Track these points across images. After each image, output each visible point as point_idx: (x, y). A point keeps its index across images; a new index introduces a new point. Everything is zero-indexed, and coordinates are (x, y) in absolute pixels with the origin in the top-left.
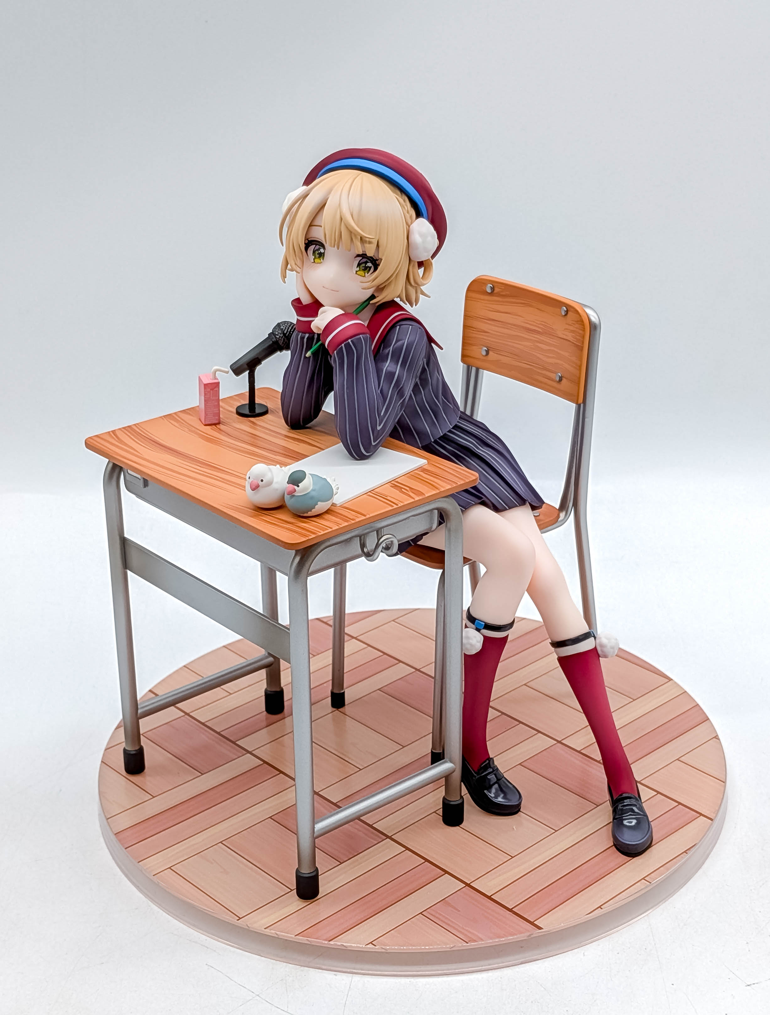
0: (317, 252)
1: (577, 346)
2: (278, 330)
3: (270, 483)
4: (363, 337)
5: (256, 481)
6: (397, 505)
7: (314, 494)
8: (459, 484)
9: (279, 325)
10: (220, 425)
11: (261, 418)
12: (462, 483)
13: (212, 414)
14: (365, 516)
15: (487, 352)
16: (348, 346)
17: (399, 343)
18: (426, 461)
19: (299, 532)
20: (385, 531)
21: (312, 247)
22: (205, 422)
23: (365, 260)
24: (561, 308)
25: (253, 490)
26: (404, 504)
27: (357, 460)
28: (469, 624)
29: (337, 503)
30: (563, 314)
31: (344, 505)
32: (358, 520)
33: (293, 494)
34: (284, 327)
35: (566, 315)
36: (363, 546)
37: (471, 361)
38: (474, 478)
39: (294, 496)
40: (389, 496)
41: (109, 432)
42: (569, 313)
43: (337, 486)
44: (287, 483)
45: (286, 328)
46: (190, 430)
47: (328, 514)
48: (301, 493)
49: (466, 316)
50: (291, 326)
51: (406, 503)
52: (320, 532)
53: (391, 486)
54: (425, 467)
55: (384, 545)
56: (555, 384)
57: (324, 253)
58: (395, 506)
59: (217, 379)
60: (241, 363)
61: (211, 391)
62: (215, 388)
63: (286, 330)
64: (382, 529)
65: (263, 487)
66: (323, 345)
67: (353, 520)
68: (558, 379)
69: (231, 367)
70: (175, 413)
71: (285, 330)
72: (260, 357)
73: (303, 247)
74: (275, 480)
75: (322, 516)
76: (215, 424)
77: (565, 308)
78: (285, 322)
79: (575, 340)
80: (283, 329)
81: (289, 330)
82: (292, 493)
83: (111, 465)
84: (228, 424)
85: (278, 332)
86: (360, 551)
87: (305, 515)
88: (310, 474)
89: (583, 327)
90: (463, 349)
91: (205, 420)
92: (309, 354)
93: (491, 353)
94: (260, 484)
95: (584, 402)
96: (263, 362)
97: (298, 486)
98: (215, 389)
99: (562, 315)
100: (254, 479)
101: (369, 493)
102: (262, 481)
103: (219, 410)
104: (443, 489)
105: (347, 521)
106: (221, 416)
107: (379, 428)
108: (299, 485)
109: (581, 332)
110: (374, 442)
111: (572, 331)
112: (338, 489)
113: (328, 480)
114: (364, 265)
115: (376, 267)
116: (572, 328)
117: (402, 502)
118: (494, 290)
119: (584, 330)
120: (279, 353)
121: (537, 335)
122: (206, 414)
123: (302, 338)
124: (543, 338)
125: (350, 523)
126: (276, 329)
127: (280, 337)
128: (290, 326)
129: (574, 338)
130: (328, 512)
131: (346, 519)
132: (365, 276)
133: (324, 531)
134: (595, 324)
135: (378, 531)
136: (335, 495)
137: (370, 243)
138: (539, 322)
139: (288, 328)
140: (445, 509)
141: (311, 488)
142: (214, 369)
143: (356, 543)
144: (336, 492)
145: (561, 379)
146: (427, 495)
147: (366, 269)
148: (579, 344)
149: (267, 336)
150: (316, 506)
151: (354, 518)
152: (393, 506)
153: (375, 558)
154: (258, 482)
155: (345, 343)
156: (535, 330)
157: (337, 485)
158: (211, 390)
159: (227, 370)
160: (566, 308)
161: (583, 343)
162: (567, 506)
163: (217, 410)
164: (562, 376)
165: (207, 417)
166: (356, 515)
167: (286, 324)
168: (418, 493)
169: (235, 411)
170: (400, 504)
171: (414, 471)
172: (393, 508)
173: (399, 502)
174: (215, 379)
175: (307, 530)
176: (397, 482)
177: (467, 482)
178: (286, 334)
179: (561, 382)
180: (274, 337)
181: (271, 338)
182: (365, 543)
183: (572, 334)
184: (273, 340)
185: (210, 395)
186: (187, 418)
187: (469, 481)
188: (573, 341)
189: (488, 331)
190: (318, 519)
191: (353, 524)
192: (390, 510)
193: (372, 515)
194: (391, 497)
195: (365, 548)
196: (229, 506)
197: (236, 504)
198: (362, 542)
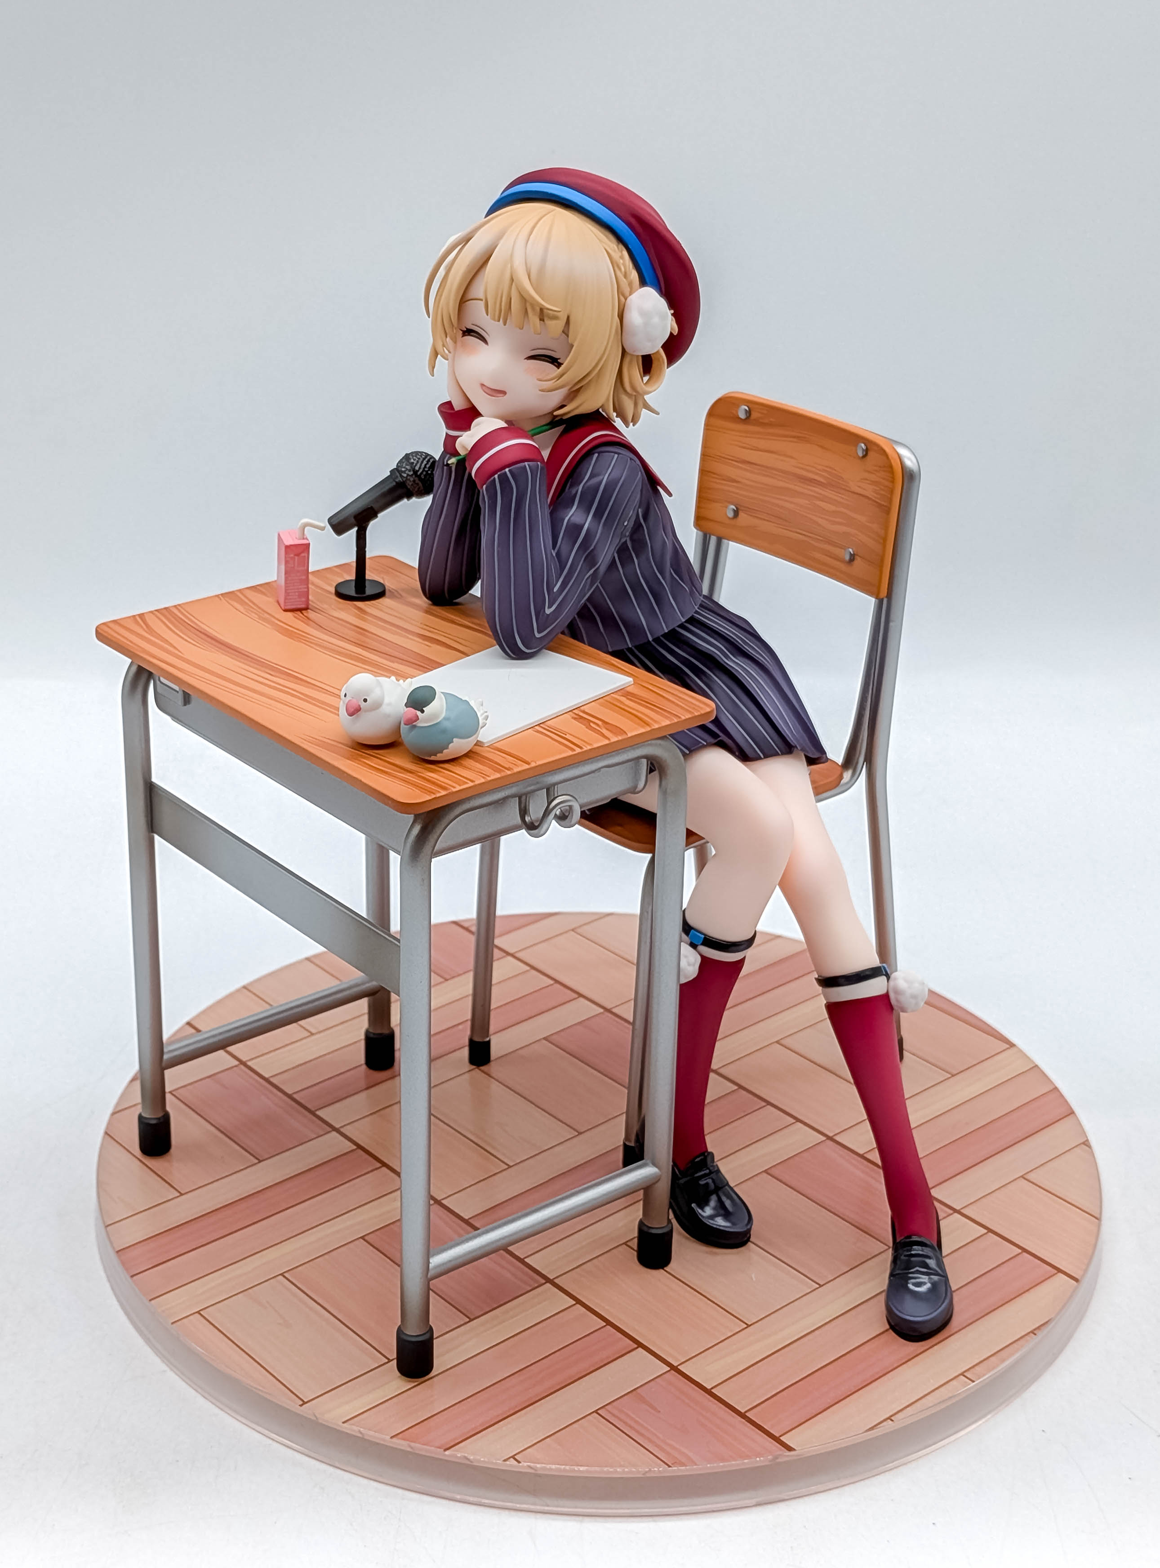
1: (880, 506)
2: (406, 465)
3: (377, 705)
5: (354, 700)
6: (581, 748)
7: (447, 724)
8: (683, 718)
9: (407, 457)
10: (309, 610)
11: (374, 602)
12: (687, 717)
13: (297, 594)
14: (528, 763)
15: (737, 513)
18: (632, 679)
19: (420, 786)
20: (559, 789)
22: (285, 605)
24: (856, 445)
25: (351, 714)
26: (593, 747)
29: (485, 741)
30: (860, 454)
31: (497, 745)
32: (516, 770)
33: (414, 724)
34: (414, 460)
35: (864, 456)
36: (524, 812)
37: (710, 526)
39: (415, 726)
40: (569, 734)
41: (134, 616)
42: (871, 454)
43: (486, 714)
44: (405, 705)
45: (418, 462)
46: (260, 618)
47: (469, 758)
48: (426, 723)
49: (705, 456)
50: (426, 460)
51: (596, 745)
52: (454, 787)
53: (575, 719)
54: (630, 689)
55: (558, 812)
56: (843, 567)
58: (578, 750)
59: (307, 539)
60: (347, 515)
61: (296, 557)
62: (303, 552)
63: (419, 464)
64: (556, 787)
65: (366, 711)
67: (508, 769)
68: (847, 558)
69: (330, 520)
70: (240, 591)
71: (416, 464)
72: (376, 506)
75: (460, 761)
76: (300, 610)
77: (863, 445)
78: (417, 453)
79: (879, 497)
80: (413, 463)
81: (423, 465)
82: (411, 722)
83: (134, 669)
84: (323, 610)
85: (404, 468)
86: (518, 820)
87: (433, 758)
88: (442, 693)
89: (891, 476)
90: (699, 507)
91: (285, 602)
93: (742, 515)
94: (361, 707)
95: (889, 596)
96: (380, 515)
97: (423, 712)
98: (303, 555)
99: (859, 456)
100: (353, 698)
101: (537, 728)
102: (365, 700)
103: (308, 588)
104: (656, 726)
105: (499, 771)
106: (310, 597)
108: (424, 709)
109: (887, 483)
111: (874, 483)
112: (487, 718)
113: (472, 703)
116: (873, 477)
117: (589, 744)
118: (750, 414)
119: (893, 481)
120: (405, 500)
121: (817, 487)
122: (287, 594)
124: (828, 493)
125: (503, 774)
126: (403, 463)
127: (408, 475)
128: (424, 459)
129: (877, 494)
130: (469, 754)
131: (496, 766)
133: (460, 785)
134: (913, 471)
135: (549, 789)
136: (481, 728)
138: (820, 467)
139: (422, 462)
140: (657, 757)
141: (443, 715)
142: (302, 524)
143: (513, 809)
144: (484, 723)
145: (852, 558)
146: (630, 735)
148: (886, 504)
149: (389, 474)
150: (451, 745)
151: (511, 766)
152: (573, 750)
153: (542, 832)
154: (360, 703)
156: (815, 480)
157: (486, 712)
158: (295, 555)
159: (322, 525)
160: (865, 445)
161: (890, 500)
162: (855, 762)
163: (305, 588)
164: (855, 553)
165: (288, 597)
166: (514, 762)
167: (419, 457)
168: (616, 730)
169: (333, 590)
170: (587, 748)
171: (612, 695)
172: (575, 753)
173: (584, 744)
174: (304, 539)
175: (434, 783)
176: (584, 712)
177: (696, 717)
178: (418, 471)
179: (852, 563)
180: (399, 475)
181: (393, 477)
182: (527, 807)
183: (875, 488)
184: (397, 480)
185: (294, 564)
186: (257, 598)
187: (699, 715)
188: (876, 498)
189: (740, 479)
190: (454, 765)
191: (510, 775)
192: (570, 756)
193: (540, 762)
194: (571, 735)
195: (527, 816)
196: (312, 739)
197: (324, 737)
198: (523, 805)
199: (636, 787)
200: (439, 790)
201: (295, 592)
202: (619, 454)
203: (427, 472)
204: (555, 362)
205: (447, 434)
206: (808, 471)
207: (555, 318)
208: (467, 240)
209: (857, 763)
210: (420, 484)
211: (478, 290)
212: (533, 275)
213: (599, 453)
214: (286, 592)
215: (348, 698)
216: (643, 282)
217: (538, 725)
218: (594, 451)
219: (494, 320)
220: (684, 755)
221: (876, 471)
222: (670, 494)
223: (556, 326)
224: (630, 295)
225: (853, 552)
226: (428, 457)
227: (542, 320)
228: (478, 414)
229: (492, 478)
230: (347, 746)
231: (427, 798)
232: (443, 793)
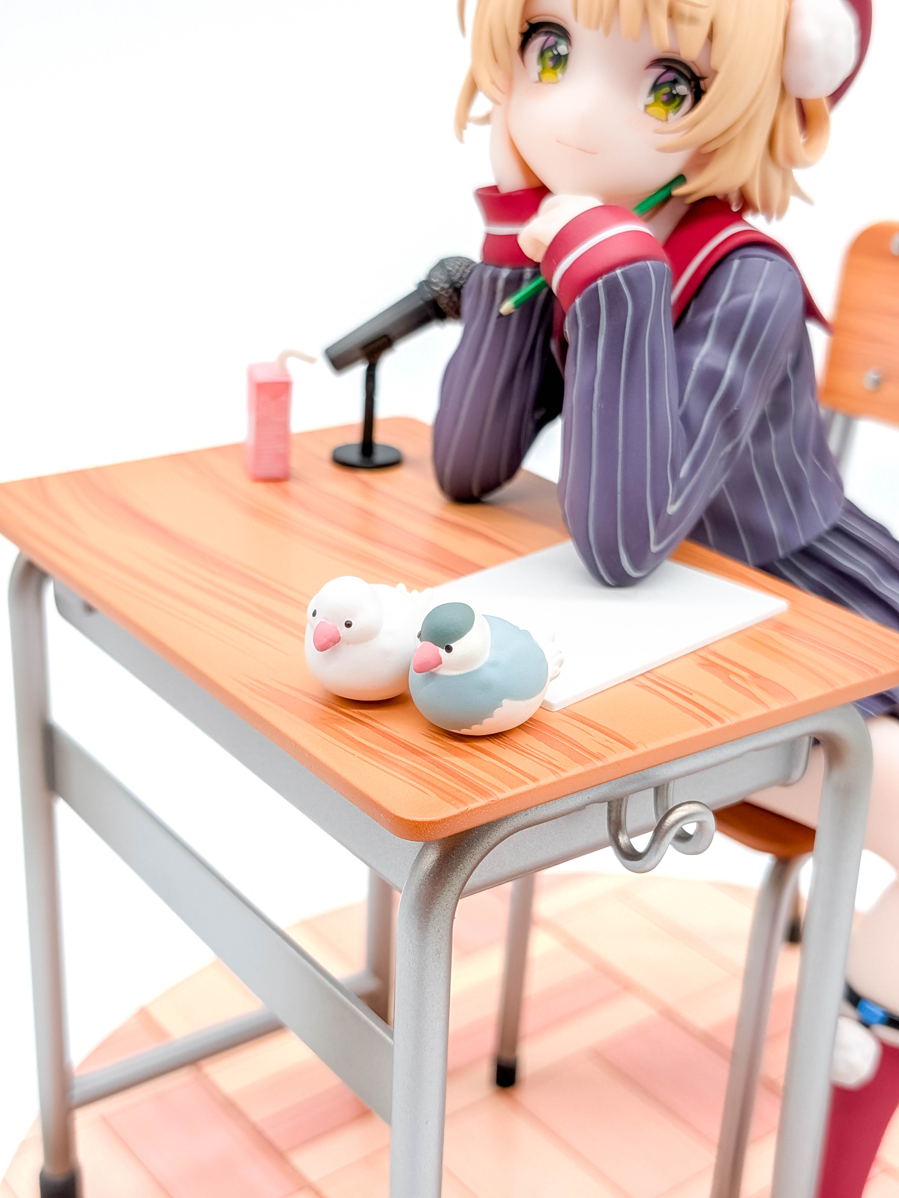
0: (549, 54)
2: (440, 274)
3: (368, 636)
4: (653, 267)
6: (719, 719)
9: (442, 264)
10: (288, 481)
11: (383, 472)
13: (272, 455)
14: (631, 747)
17: (739, 300)
18: (784, 603)
19: (441, 785)
20: (679, 788)
21: (537, 42)
22: (254, 472)
23: (671, 76)
25: (322, 648)
26: (740, 720)
27: (608, 585)
28: (848, 1009)
29: (554, 704)
31: (575, 711)
32: (612, 759)
34: (452, 267)
36: (616, 825)
37: (838, 401)
39: (433, 675)
40: (697, 693)
44: (419, 636)
45: (457, 268)
47: (527, 732)
51: (745, 716)
52: (501, 791)
53: (702, 666)
54: (784, 620)
57: (566, 56)
58: (717, 725)
59: (289, 374)
60: (350, 345)
61: (272, 401)
62: (281, 393)
63: (458, 273)
64: (669, 783)
66: (547, 285)
69: (326, 350)
71: (455, 272)
72: (393, 333)
73: (516, 40)
75: (510, 737)
76: (276, 480)
80: (450, 270)
83: (23, 563)
84: (309, 483)
85: (437, 277)
87: (464, 731)
91: (254, 467)
92: (507, 307)
93: (889, 386)
94: (341, 635)
96: (398, 348)
97: (449, 649)
98: (282, 398)
100: (326, 618)
101: (642, 680)
102: (348, 625)
103: (288, 448)
104: (842, 685)
105: (581, 761)
107: (672, 509)
110: (658, 541)
112: (561, 663)
114: (666, 90)
115: (698, 94)
117: (734, 714)
122: (258, 456)
123: (494, 280)
125: (589, 767)
126: (437, 273)
127: (442, 290)
128: (467, 265)
130: (528, 726)
131: (576, 751)
132: (667, 120)
133: (512, 788)
135: (662, 789)
136: (552, 679)
137: (693, 20)
139: (464, 269)
140: (831, 733)
141: (486, 657)
142: (282, 351)
143: (599, 820)
146: (801, 699)
147: (674, 100)
149: (414, 288)
150: (497, 712)
151: (603, 751)
152: (709, 724)
153: (649, 866)
154: (339, 629)
155: (605, 277)
158: (271, 398)
159: (313, 354)
163: (284, 450)
165: (260, 460)
166: (606, 743)
167: (458, 263)
168: (776, 689)
169: (328, 456)
170: (731, 721)
171: (756, 627)
172: (710, 729)
173: (725, 712)
174: (284, 374)
175: (464, 781)
176: (715, 654)
178: (457, 281)
180: (429, 291)
181: (421, 290)
182: (623, 818)
184: (426, 295)
185: (269, 409)
190: (499, 745)
191: (603, 768)
192: (704, 735)
193: (652, 746)
194: (701, 695)
195: (620, 832)
196: (261, 686)
197: (280, 683)
198: (614, 815)
199: (788, 776)
200: (474, 796)
201: (269, 453)
214: (256, 454)
217: (642, 675)
230: (316, 701)
231: (451, 811)
232: (482, 802)
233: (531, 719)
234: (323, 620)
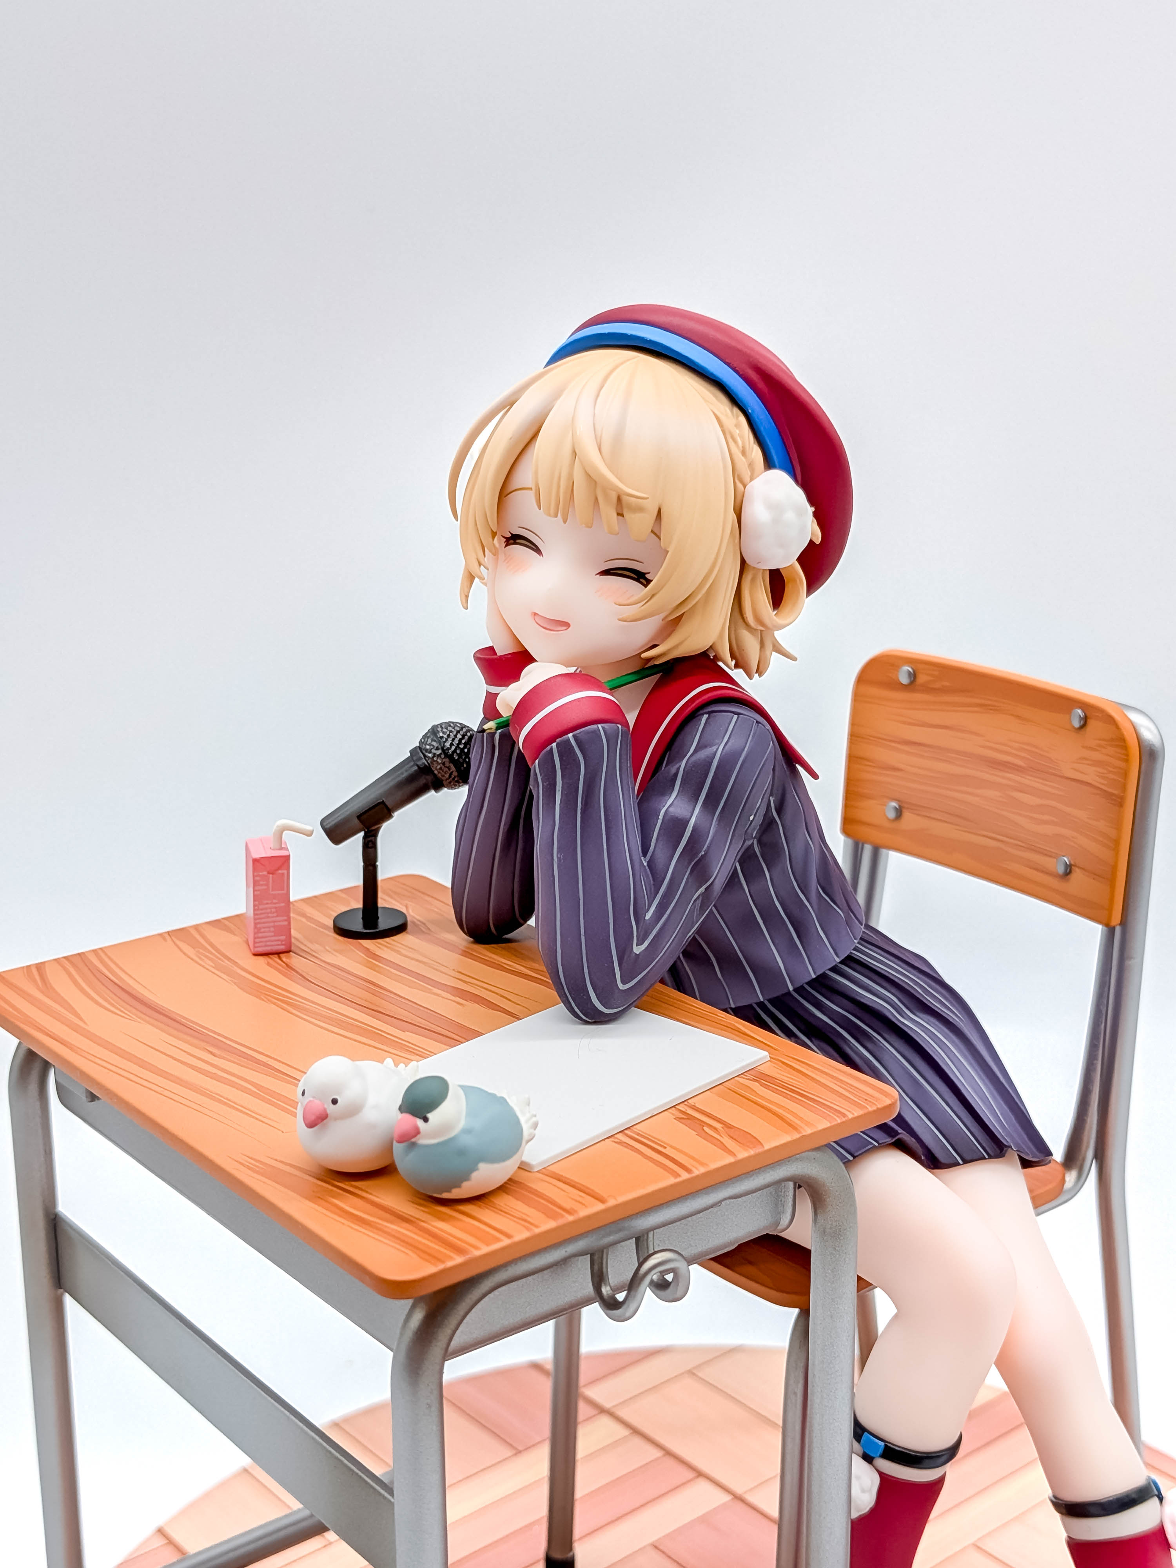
1: (1108, 795)
2: (432, 740)
3: (354, 1111)
5: (317, 1102)
6: (688, 1170)
7: (468, 1141)
8: (850, 1116)
9: (434, 731)
10: (291, 953)
11: (387, 940)
12: (856, 1115)
13: (273, 929)
14: (602, 1201)
15: (899, 812)
16: (566, 751)
18: (766, 1053)
19: (420, 1246)
20: (655, 1241)
22: (255, 947)
24: (1069, 711)
25: (311, 1125)
26: (708, 1169)
29: (533, 1163)
30: (1076, 724)
31: (554, 1169)
32: (583, 1213)
33: (413, 1140)
34: (444, 733)
35: (1083, 726)
36: (599, 1278)
37: (863, 831)
38: (888, 1102)
39: (414, 1145)
40: (671, 1146)
42: (1092, 724)
43: (534, 1119)
44: (400, 1109)
45: (449, 736)
46: (219, 968)
47: (506, 1193)
48: (433, 1138)
49: (852, 736)
50: (462, 733)
51: (712, 1166)
52: (477, 1248)
53: (679, 1119)
54: (763, 1069)
55: (655, 1276)
56: (1054, 883)
58: (685, 1176)
59: (287, 849)
60: (347, 815)
61: (271, 875)
62: (278, 869)
63: (450, 740)
64: (651, 1234)
65: (336, 1119)
67: (570, 1212)
68: (1061, 870)
69: (322, 823)
70: (196, 927)
71: (447, 740)
72: (390, 801)
74: (371, 1100)
75: (490, 1199)
76: (278, 953)
77: (1080, 711)
78: (448, 724)
79: (1105, 782)
80: (442, 737)
81: (456, 741)
82: (409, 1138)
83: (20, 1052)
84: (314, 954)
85: (430, 745)
86: (590, 1291)
87: (445, 1196)
89: (1124, 752)
90: (845, 805)
91: (255, 943)
93: (907, 815)
94: (328, 1112)
95: (1124, 923)
96: (396, 814)
97: (426, 1120)
98: (280, 872)
99: (1073, 727)
100: (314, 1097)
101: (620, 1136)
102: (335, 1102)
103: (289, 920)
104: (809, 1131)
105: (554, 1216)
106: (293, 932)
108: (429, 1116)
109: (1117, 763)
111: (1098, 763)
112: (535, 1126)
113: (512, 1102)
116: (1096, 756)
117: (702, 1164)
118: (915, 678)
119: (1127, 760)
120: (433, 792)
121: (1011, 773)
122: (257, 930)
124: (1028, 780)
125: (561, 1222)
126: (428, 738)
127: (435, 755)
128: (458, 732)
129: (1103, 778)
130: (507, 1187)
131: (551, 1208)
133: (488, 1245)
134: (1152, 744)
135: (640, 1240)
136: (528, 1142)
138: (1016, 746)
139: (456, 736)
140: (810, 1178)
141: (462, 1124)
142: (278, 826)
143: (582, 1270)
145: (1069, 871)
146: (767, 1147)
148: (1115, 792)
149: (408, 755)
150: (475, 1175)
151: (575, 1206)
152: (678, 1175)
153: (628, 1314)
154: (326, 1106)
156: (1007, 762)
157: (535, 1116)
158: (269, 873)
159: (309, 828)
160: (1083, 711)
161: (1124, 788)
162: (1081, 1158)
163: (285, 920)
164: (1072, 863)
165: (260, 935)
166: (579, 1199)
167: (450, 728)
168: (746, 1138)
169: (330, 924)
170: (699, 1171)
171: (736, 1078)
172: (679, 1180)
173: (694, 1163)
174: (281, 849)
175: (444, 1242)
176: (694, 1108)
177: (869, 1113)
178: (449, 749)
179: (1069, 876)
180: (423, 757)
181: (415, 758)
182: (604, 1270)
183: (1099, 769)
184: (419, 763)
185: (267, 885)
186: (219, 938)
187: (874, 1111)
188: (1103, 784)
189: (902, 766)
190: (480, 1207)
191: (574, 1222)
192: (672, 1186)
193: (622, 1199)
194: (674, 1148)
195: (603, 1285)
196: (257, 1164)
197: (276, 1160)
198: (596, 1267)
199: (777, 1223)
200: (452, 1254)
201: (269, 927)
202: (738, 714)
203: (462, 750)
204: (641, 577)
205: (487, 692)
206: (996, 750)
207: (640, 509)
208: (509, 404)
209: (1084, 1160)
210: (453, 768)
211: (525, 476)
212: (606, 448)
213: (709, 713)
214: (255, 927)
215: (308, 1098)
216: (769, 464)
217: (623, 1131)
218: (701, 712)
219: (549, 515)
220: (847, 1163)
221: (1100, 746)
222: (815, 776)
223: (642, 522)
224: (751, 480)
225: (1070, 862)
226: (464, 730)
227: (620, 514)
228: (531, 660)
229: (548, 748)
230: (310, 1175)
231: (431, 1269)
232: (458, 1260)
233: (510, 1180)
234: (312, 1099)
